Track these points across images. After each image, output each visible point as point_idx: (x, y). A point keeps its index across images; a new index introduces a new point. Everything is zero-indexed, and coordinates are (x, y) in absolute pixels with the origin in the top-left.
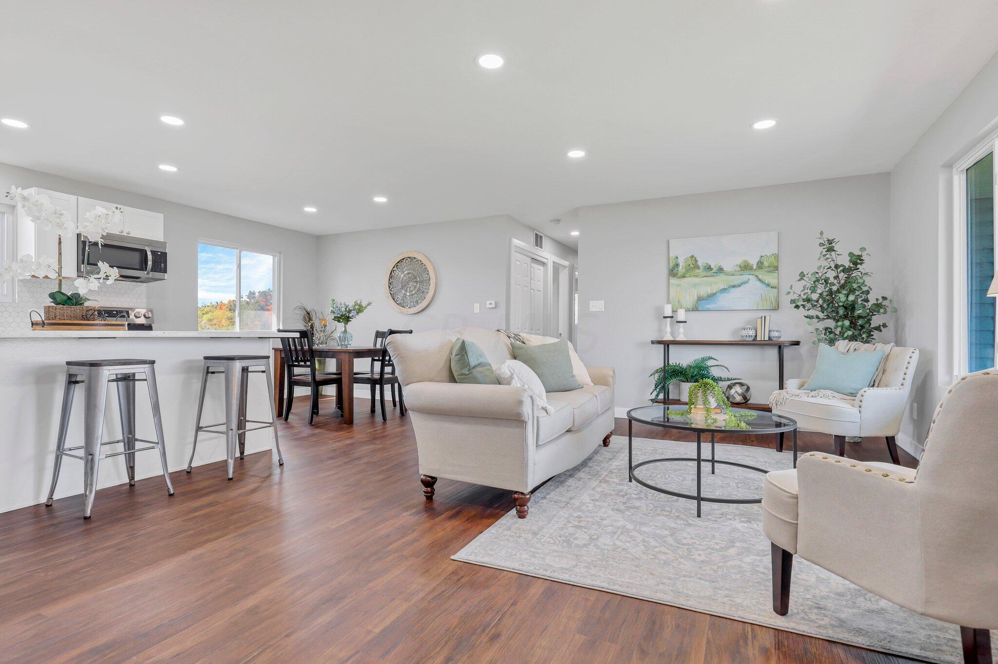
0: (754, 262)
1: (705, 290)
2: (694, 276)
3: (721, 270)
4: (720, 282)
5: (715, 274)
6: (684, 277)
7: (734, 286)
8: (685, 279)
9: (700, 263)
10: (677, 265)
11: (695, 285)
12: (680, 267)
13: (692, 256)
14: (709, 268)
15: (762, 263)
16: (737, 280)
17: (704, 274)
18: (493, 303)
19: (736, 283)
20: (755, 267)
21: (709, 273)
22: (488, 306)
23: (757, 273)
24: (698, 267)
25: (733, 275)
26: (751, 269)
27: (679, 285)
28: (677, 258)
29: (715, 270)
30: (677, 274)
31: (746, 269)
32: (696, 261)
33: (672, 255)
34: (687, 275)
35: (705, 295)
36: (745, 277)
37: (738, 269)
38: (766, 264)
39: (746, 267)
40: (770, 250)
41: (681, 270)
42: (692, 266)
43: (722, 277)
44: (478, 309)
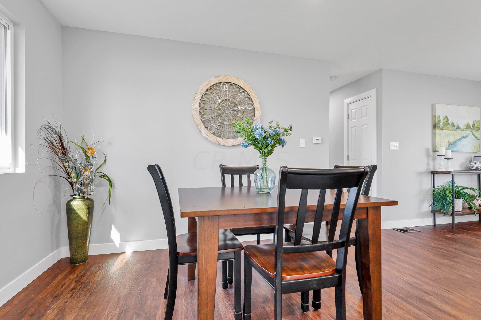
0: (471, 124)
1: (452, 139)
2: (447, 129)
3: (458, 127)
4: (458, 134)
5: (456, 129)
6: (443, 129)
7: (464, 137)
8: (443, 131)
9: (450, 121)
10: (439, 121)
11: (447, 135)
12: (441, 123)
13: (446, 117)
14: (453, 125)
15: (474, 125)
16: (465, 133)
17: (451, 128)
18: (320, 138)
19: (465, 135)
20: (472, 127)
21: (454, 128)
22: (314, 141)
23: (472, 131)
24: (448, 124)
25: (463, 130)
26: (470, 128)
27: (440, 134)
28: (439, 116)
29: (456, 126)
30: (439, 127)
31: (468, 127)
32: (448, 120)
33: (437, 114)
34: (444, 129)
35: (452, 142)
36: (468, 132)
37: (465, 127)
38: (476, 126)
39: (468, 126)
40: (477, 118)
41: (441, 124)
42: (446, 123)
43: (459, 131)
44: (304, 144)
